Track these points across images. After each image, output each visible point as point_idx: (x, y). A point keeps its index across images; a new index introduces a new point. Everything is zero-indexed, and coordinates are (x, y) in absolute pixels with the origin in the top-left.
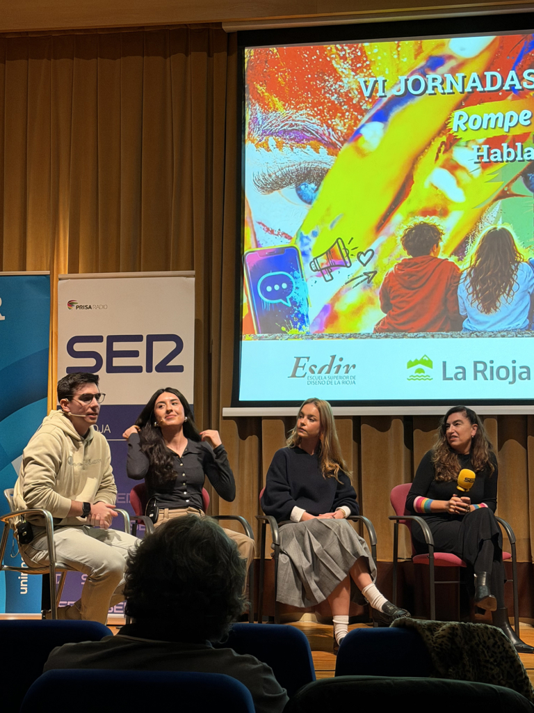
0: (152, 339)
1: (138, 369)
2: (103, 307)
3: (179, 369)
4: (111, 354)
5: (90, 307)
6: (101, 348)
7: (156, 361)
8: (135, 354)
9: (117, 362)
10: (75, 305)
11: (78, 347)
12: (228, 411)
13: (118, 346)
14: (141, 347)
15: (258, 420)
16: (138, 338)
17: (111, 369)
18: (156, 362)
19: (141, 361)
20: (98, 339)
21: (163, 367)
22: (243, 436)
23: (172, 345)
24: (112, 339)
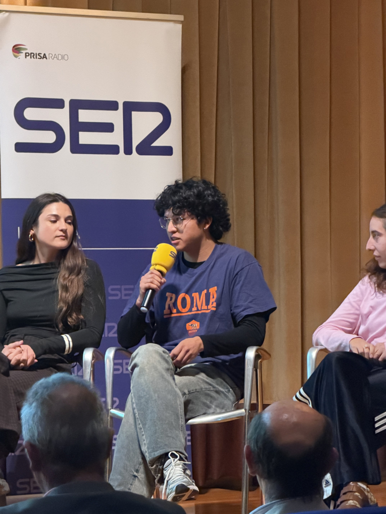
1: (112, 150)
2: (63, 57)
4: (77, 126)
5: (45, 56)
10: (24, 52)
11: (31, 114)
16: (111, 106)
17: (77, 148)
20: (57, 104)
24: (77, 105)
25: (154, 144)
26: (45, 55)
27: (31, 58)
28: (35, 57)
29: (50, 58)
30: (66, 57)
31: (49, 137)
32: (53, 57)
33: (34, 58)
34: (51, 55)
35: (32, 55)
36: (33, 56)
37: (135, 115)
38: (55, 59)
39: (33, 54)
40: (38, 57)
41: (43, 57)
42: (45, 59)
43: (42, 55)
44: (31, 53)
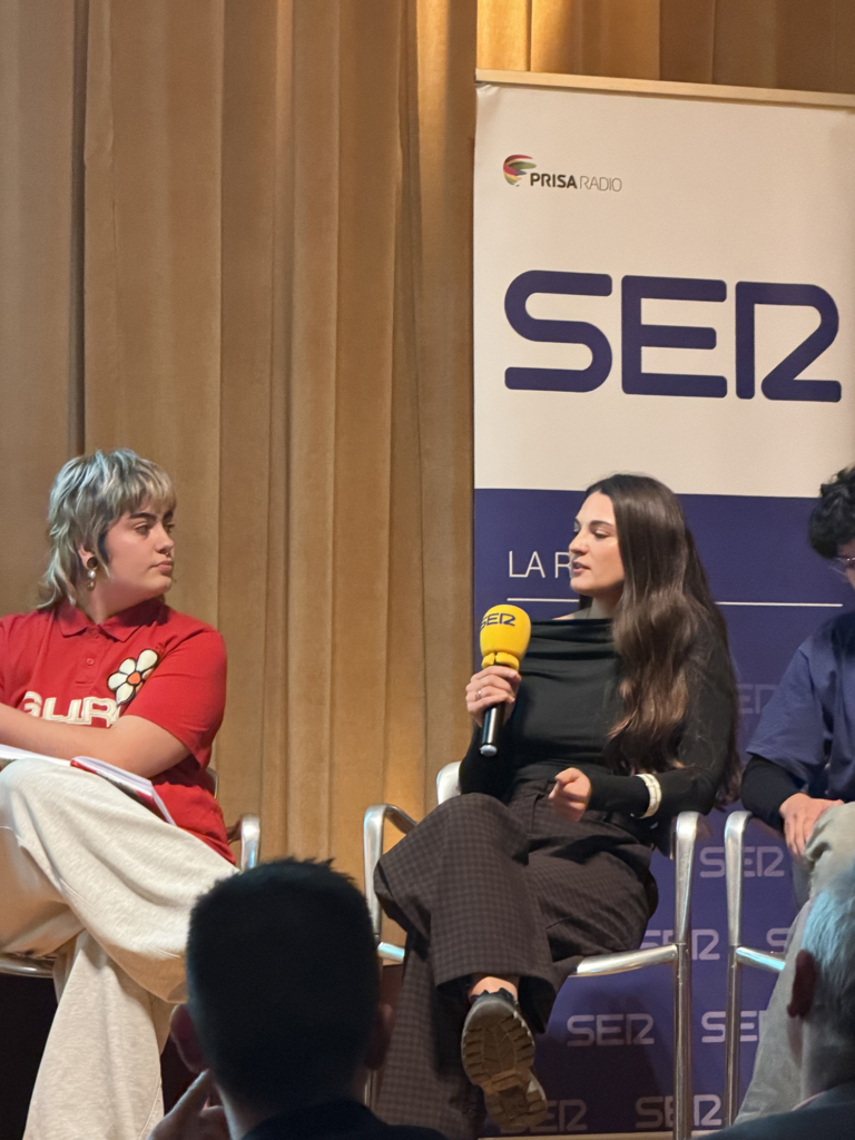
25: (801, 377)
26: (572, 178)
27: (543, 184)
28: (551, 182)
29: (584, 186)
30: (616, 184)
31: (577, 357)
32: (589, 184)
33: (549, 185)
34: (585, 180)
35: (546, 178)
36: (548, 181)
37: (761, 311)
38: (594, 187)
39: (549, 176)
40: (558, 183)
41: (569, 185)
42: (571, 187)
43: (566, 180)
44: (543, 175)
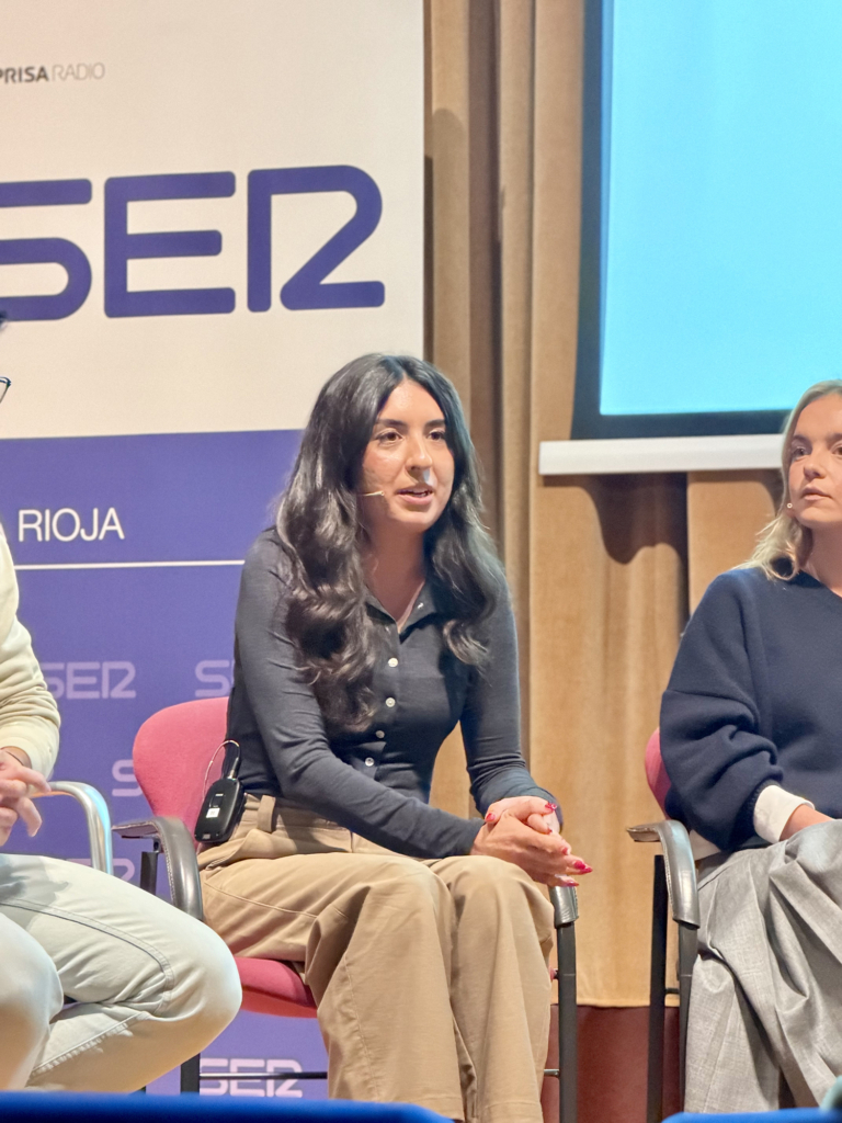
0: (265, 185)
3: (369, 294)
6: (83, 226)
7: (285, 266)
8: (206, 243)
9: (144, 275)
12: (563, 455)
13: (144, 217)
14: (228, 216)
15: (676, 483)
18: (283, 270)
19: (228, 269)
21: (309, 291)
22: (620, 546)
23: (340, 208)
